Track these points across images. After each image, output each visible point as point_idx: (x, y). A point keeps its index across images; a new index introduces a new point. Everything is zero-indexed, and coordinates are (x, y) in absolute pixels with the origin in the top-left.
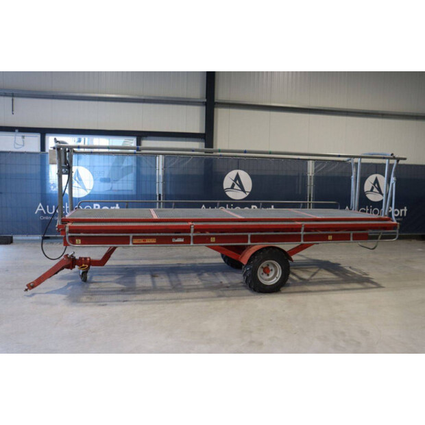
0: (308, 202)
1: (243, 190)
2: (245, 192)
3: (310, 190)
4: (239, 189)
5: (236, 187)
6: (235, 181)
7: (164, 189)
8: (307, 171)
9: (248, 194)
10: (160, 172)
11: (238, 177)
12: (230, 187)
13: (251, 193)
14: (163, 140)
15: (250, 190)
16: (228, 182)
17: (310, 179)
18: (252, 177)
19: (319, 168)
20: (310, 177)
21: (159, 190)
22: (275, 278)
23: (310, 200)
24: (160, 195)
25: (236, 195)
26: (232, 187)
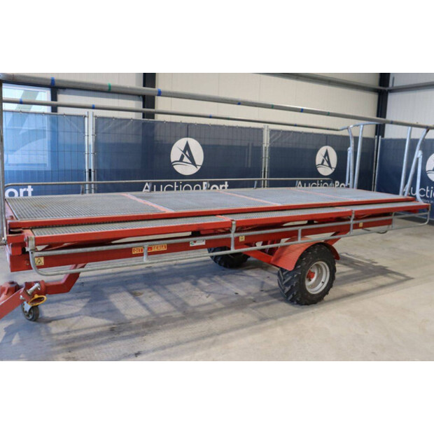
0: (263, 179)
1: (193, 163)
2: (196, 166)
3: (265, 164)
5: (186, 159)
6: (184, 152)
7: (96, 162)
8: (262, 141)
9: (199, 167)
10: (89, 140)
11: (187, 147)
12: (178, 160)
13: (202, 167)
15: (201, 164)
17: (266, 150)
18: (204, 147)
19: (274, 138)
20: (266, 148)
21: (89, 163)
22: (320, 284)
23: (264, 177)
24: (90, 170)
26: (181, 160)
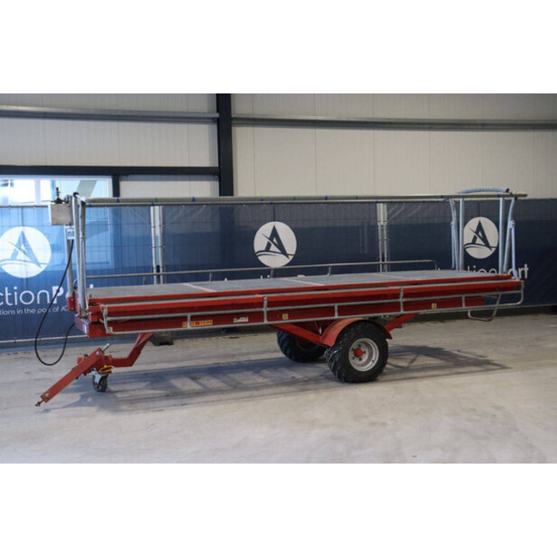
0: (381, 262)
1: (283, 252)
2: (287, 255)
3: (383, 247)
4: (278, 251)
5: (273, 248)
6: (271, 239)
7: (165, 257)
8: (376, 218)
9: (291, 257)
10: (156, 231)
11: (274, 233)
12: (264, 249)
13: (295, 256)
14: (154, 180)
15: (294, 253)
16: (260, 242)
17: (382, 230)
18: (295, 231)
19: (394, 212)
20: (382, 226)
21: (157, 258)
22: (371, 363)
23: (383, 261)
24: (158, 267)
25: (275, 261)
26: (268, 249)
